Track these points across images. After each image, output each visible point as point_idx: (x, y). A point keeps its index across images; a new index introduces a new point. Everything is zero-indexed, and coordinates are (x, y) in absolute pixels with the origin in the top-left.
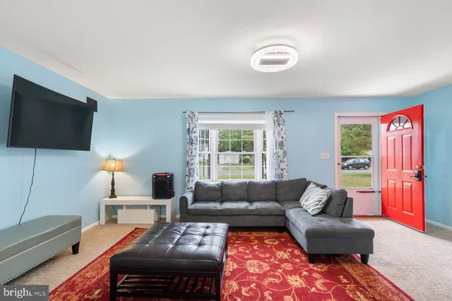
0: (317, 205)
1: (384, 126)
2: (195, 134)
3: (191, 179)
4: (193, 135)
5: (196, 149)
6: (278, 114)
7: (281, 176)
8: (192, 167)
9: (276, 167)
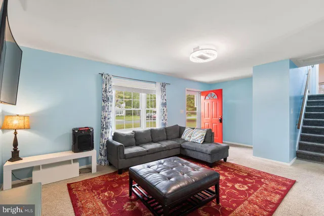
0: (202, 138)
1: (203, 97)
2: (110, 94)
3: (108, 130)
4: (109, 94)
5: (111, 106)
6: (163, 85)
7: (165, 124)
8: (109, 121)
9: (163, 118)
